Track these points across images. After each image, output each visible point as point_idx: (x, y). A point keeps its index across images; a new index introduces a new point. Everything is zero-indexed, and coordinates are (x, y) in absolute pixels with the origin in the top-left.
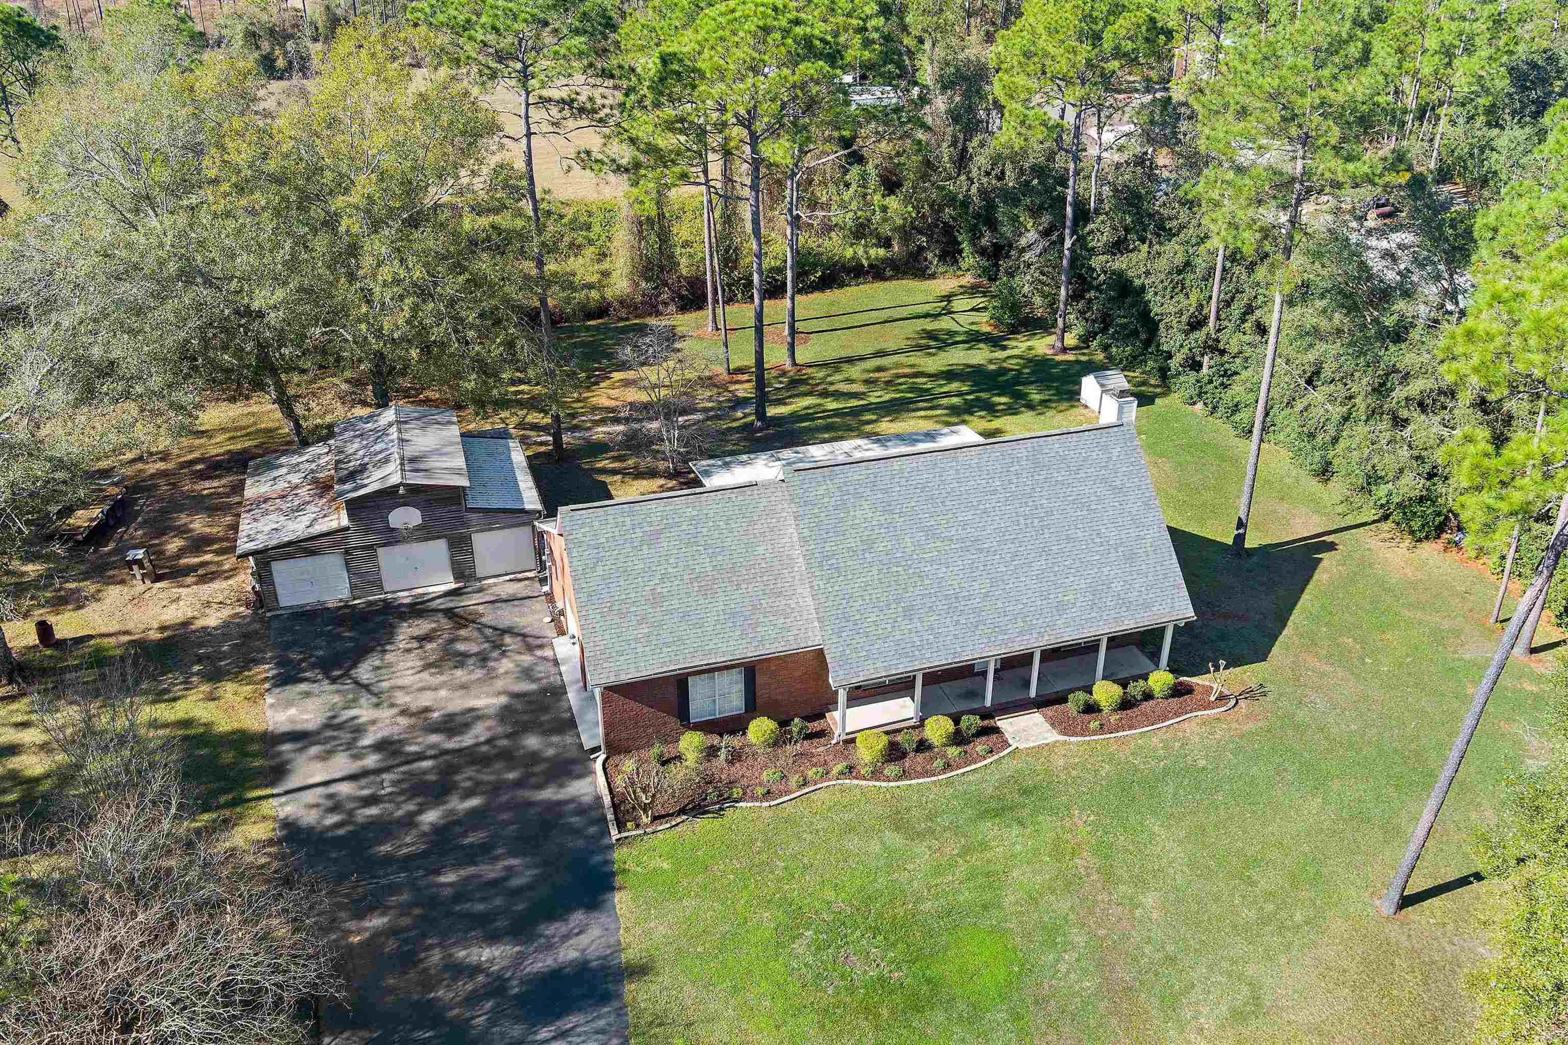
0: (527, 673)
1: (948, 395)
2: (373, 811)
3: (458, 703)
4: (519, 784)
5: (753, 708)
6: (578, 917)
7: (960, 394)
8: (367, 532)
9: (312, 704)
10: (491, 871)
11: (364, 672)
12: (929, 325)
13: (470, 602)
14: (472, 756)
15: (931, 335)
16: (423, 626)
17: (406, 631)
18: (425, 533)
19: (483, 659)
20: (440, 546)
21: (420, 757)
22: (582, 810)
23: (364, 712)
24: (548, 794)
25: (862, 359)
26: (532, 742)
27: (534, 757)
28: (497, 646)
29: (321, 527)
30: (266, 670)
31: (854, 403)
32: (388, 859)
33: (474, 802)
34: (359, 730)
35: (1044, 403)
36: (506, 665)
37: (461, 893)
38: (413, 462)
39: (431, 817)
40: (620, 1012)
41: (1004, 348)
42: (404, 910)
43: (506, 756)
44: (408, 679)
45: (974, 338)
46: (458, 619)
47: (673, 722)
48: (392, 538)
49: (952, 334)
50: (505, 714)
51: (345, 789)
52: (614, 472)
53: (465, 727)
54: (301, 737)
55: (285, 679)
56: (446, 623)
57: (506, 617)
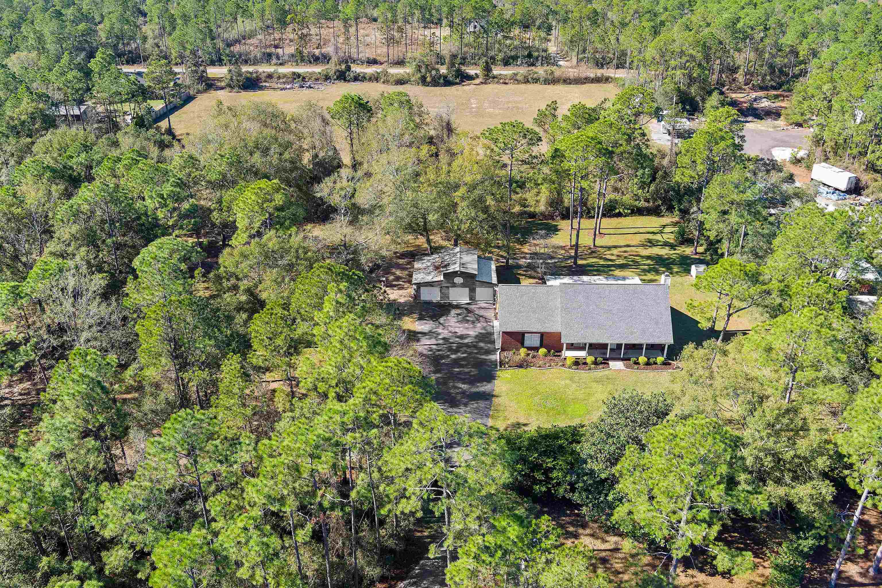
0: (484, 328)
1: (644, 265)
2: (440, 353)
3: (465, 332)
4: (476, 353)
5: (542, 346)
6: (485, 383)
7: (649, 265)
8: (448, 282)
9: (427, 326)
10: (466, 370)
11: (442, 320)
12: (651, 237)
13: (473, 307)
14: (467, 345)
15: (650, 241)
16: (459, 311)
17: (453, 312)
18: (463, 285)
19: (473, 322)
20: (467, 290)
21: (453, 343)
22: (491, 362)
23: (440, 330)
24: (483, 357)
25: (620, 247)
26: (482, 345)
27: (482, 348)
28: (478, 320)
29: (436, 279)
30: (415, 316)
31: (610, 263)
32: (444, 363)
33: (465, 355)
34: (439, 334)
35: (677, 272)
36: (479, 325)
37: (459, 373)
38: (462, 265)
39: (453, 356)
40: (491, 402)
41: (675, 250)
42: (446, 374)
43: (475, 347)
44: (452, 324)
45: (666, 244)
46: (469, 311)
47: (519, 345)
48: (454, 285)
49: (658, 241)
50: (476, 337)
51: (434, 347)
52: (523, 275)
53: (466, 338)
54: (424, 334)
55: (420, 319)
56: (465, 311)
57: (482, 313)
